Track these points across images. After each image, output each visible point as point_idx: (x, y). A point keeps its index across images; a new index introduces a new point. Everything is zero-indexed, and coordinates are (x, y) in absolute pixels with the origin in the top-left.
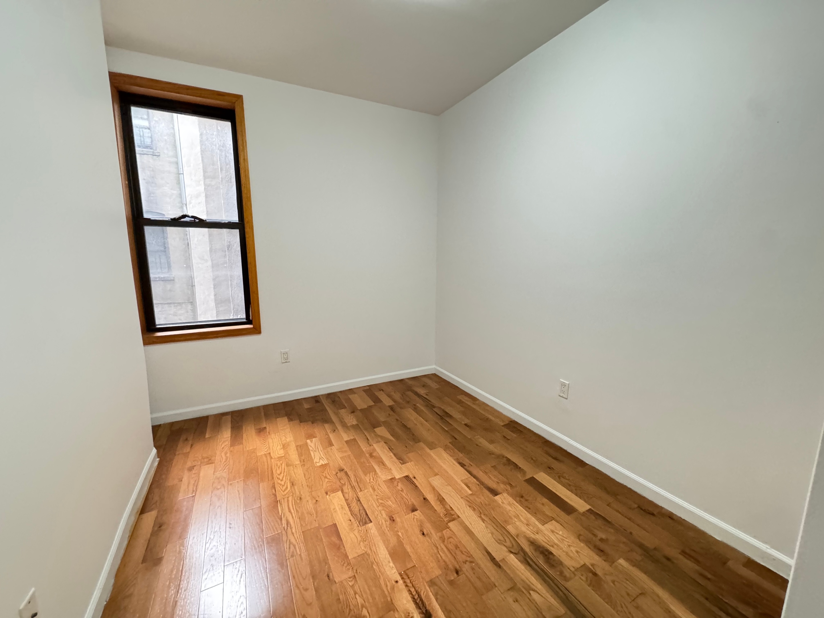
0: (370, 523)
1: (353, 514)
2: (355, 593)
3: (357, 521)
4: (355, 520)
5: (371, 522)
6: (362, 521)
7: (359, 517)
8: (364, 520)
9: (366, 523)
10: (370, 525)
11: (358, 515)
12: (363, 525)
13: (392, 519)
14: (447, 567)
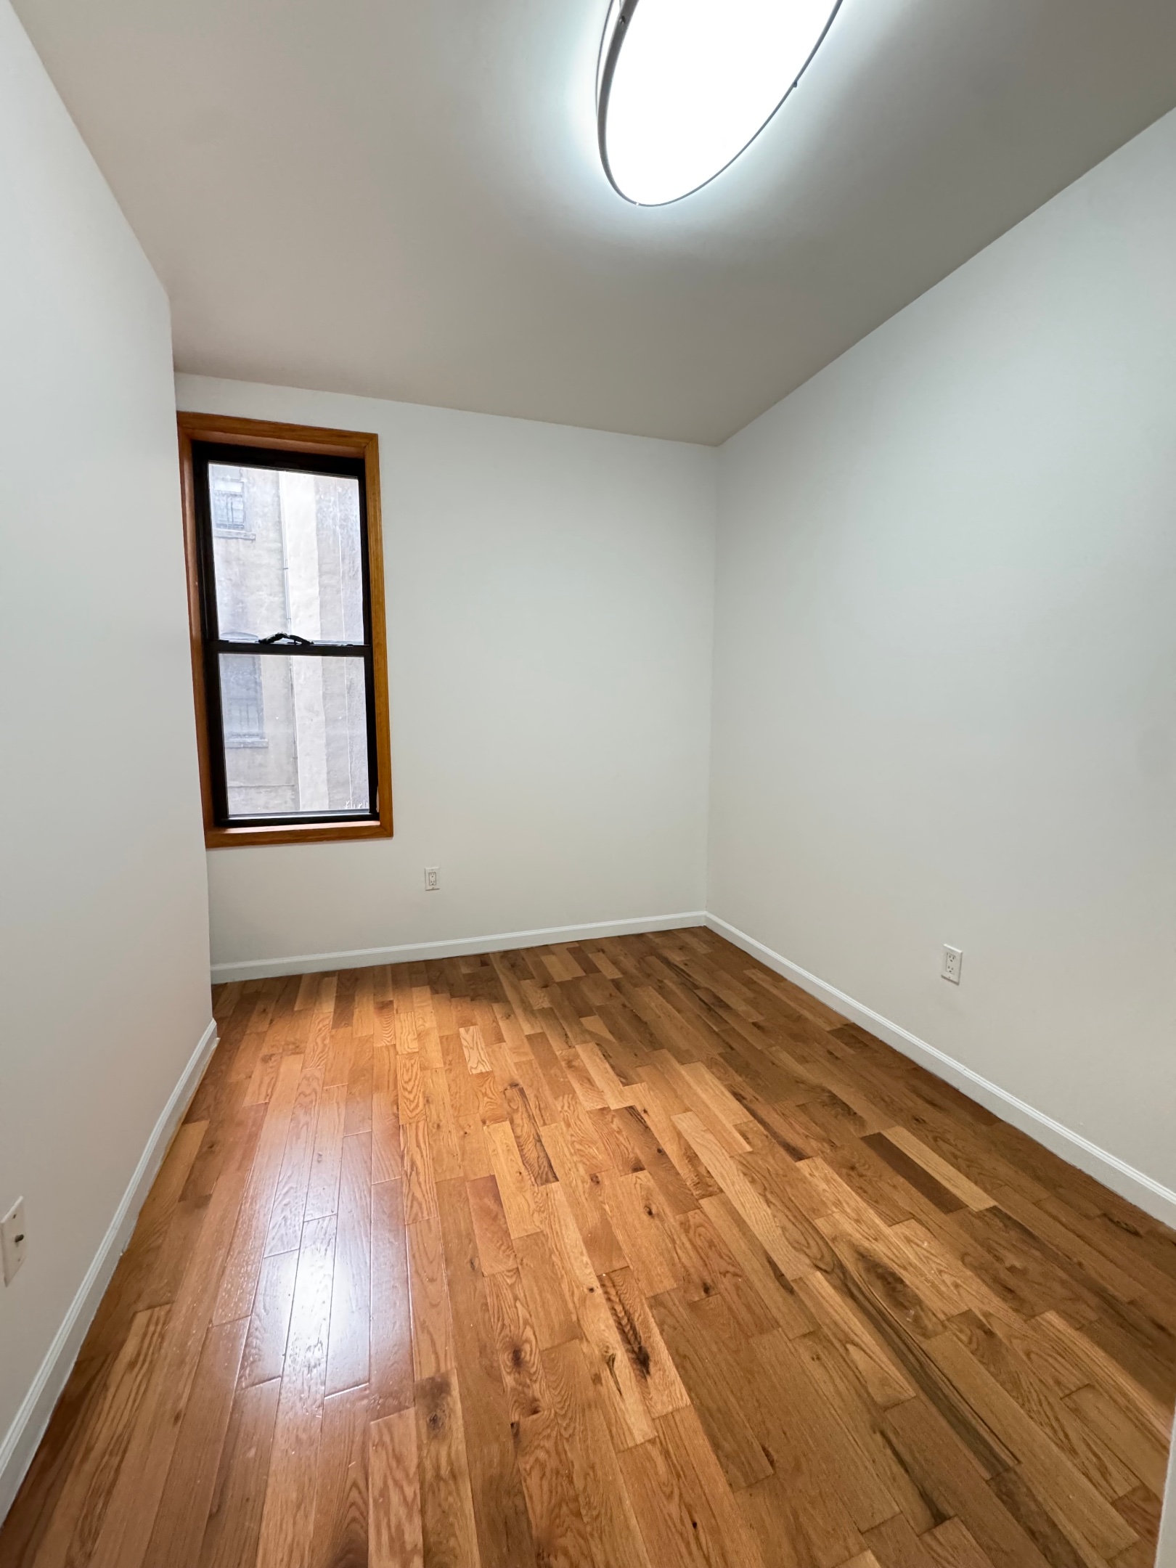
0: (554, 1182)
1: (527, 1162)
2: (516, 1299)
3: (531, 1175)
4: (529, 1174)
5: (557, 1180)
6: (541, 1178)
7: (537, 1168)
8: (544, 1176)
9: (547, 1181)
10: (554, 1185)
11: (536, 1165)
12: (542, 1184)
13: (596, 1181)
14: (687, 1279)
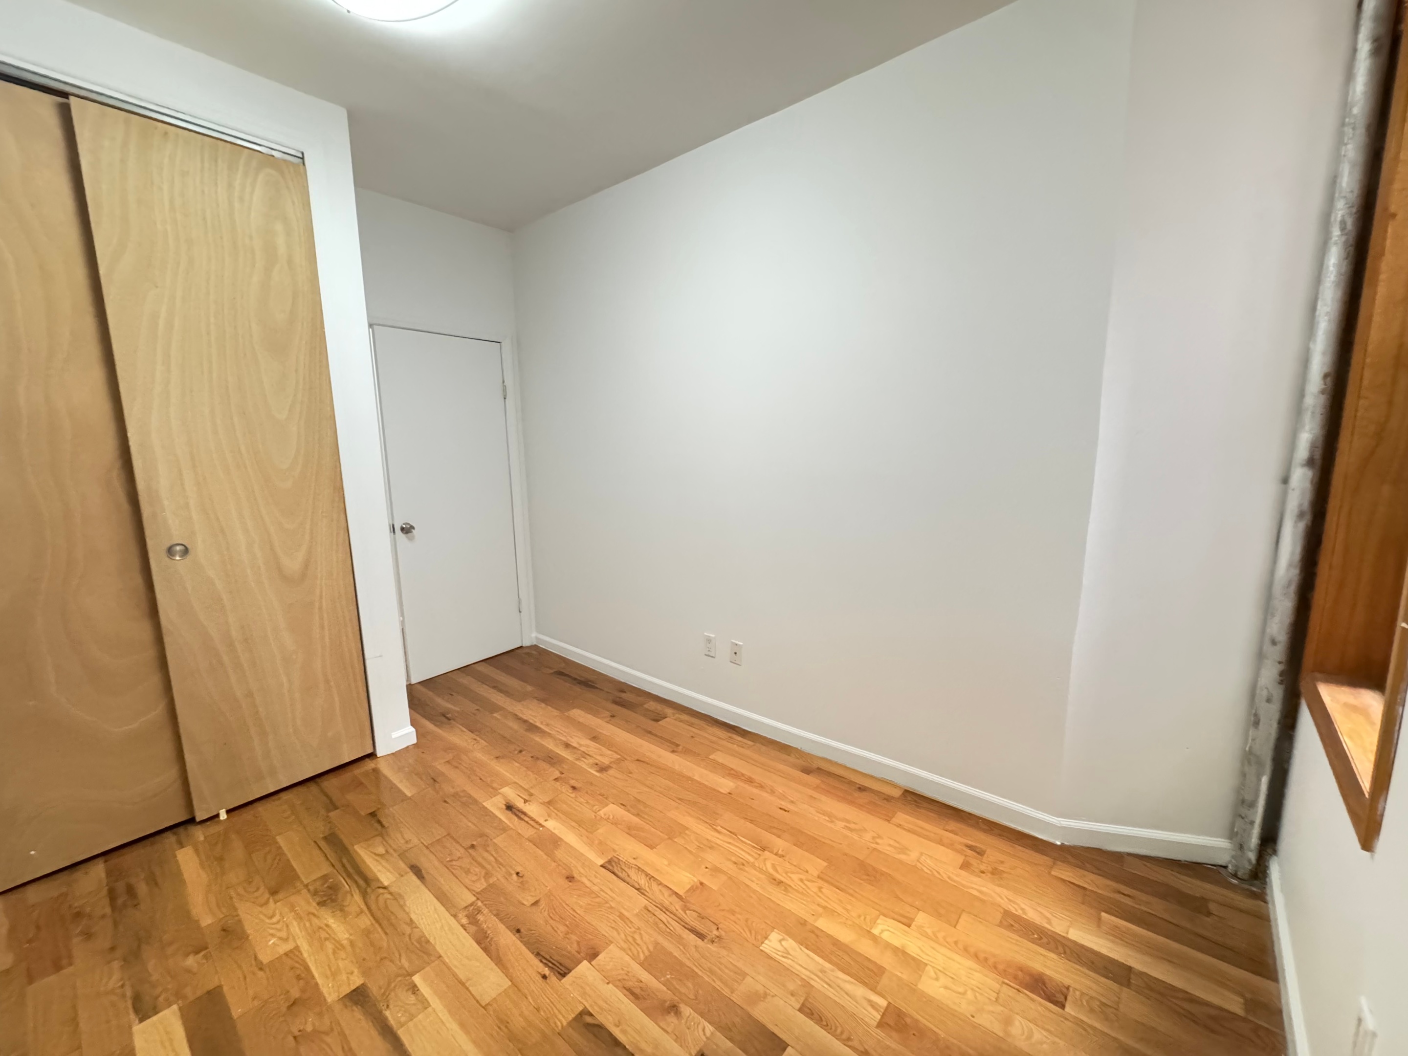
0: (604, 864)
1: (635, 868)
3: (624, 861)
4: (626, 861)
5: (602, 866)
6: (616, 862)
7: (623, 867)
8: (613, 864)
9: (609, 862)
10: (601, 862)
11: (626, 869)
12: (611, 858)
13: (570, 878)
